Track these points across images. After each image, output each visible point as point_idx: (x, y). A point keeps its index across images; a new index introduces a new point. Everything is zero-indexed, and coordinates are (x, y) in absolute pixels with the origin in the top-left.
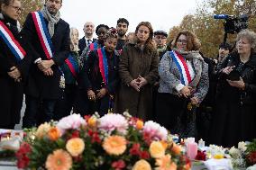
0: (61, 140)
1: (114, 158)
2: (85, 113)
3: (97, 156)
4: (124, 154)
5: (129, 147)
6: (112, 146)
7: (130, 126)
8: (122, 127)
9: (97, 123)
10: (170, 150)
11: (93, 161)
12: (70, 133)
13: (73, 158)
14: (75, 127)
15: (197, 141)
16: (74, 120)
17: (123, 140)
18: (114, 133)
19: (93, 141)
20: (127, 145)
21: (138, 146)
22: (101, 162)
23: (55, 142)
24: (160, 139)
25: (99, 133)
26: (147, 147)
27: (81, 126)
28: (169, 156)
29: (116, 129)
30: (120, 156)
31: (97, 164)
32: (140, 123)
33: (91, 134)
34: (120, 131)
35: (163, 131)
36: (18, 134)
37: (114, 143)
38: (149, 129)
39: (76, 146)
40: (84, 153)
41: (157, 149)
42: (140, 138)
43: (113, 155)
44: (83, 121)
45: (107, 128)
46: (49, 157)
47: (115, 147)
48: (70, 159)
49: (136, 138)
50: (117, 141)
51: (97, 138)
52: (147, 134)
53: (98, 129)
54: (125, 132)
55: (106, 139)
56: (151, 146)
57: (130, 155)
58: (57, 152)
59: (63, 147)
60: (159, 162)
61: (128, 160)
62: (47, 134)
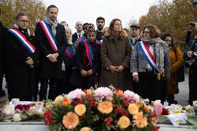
0: (71, 106)
1: (106, 116)
2: (84, 88)
3: (94, 115)
4: (112, 113)
5: (114, 109)
6: (104, 108)
7: (115, 95)
8: (109, 96)
9: (93, 94)
10: (142, 109)
11: (92, 118)
12: (76, 102)
13: (80, 117)
14: (79, 97)
15: (162, 103)
16: (77, 93)
17: (110, 104)
18: (104, 100)
19: (91, 105)
20: (113, 107)
21: (120, 107)
22: (98, 119)
23: (67, 108)
24: (135, 102)
25: (95, 100)
26: (126, 107)
27: (82, 97)
28: (142, 113)
29: (105, 97)
30: (109, 114)
31: (95, 120)
32: (121, 92)
33: (90, 101)
34: (108, 98)
35: (137, 97)
36: (40, 104)
37: (104, 106)
38: (127, 96)
39: (81, 109)
40: (86, 113)
41: (133, 109)
42: (121, 102)
43: (105, 114)
44: (83, 93)
45: (99, 96)
46: (65, 117)
47: (106, 108)
48: (78, 117)
49: (119, 103)
50: (107, 105)
51: (94, 104)
52: (126, 99)
53: (93, 98)
54: (111, 99)
55: (99, 104)
56: (129, 107)
57: (116, 113)
58: (69, 114)
59: (73, 111)
60: (135, 117)
61: (115, 116)
62: (61, 102)
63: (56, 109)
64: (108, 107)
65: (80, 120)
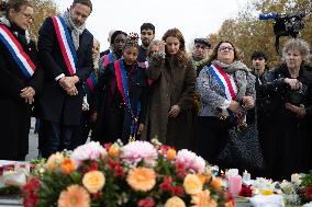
0: (76, 174)
1: (141, 195)
3: (119, 192)
4: (152, 190)
5: (158, 182)
6: (139, 181)
7: (160, 156)
8: (150, 157)
9: (120, 152)
10: (208, 185)
11: (115, 198)
12: (87, 165)
13: (92, 195)
14: (93, 157)
15: (241, 173)
16: (91, 149)
17: (151, 173)
18: (140, 164)
19: (115, 175)
20: (156, 179)
21: (169, 180)
22: (126, 200)
23: (69, 176)
24: (197, 172)
25: (123, 165)
26: (180, 181)
27: (100, 156)
28: (208, 192)
29: (143, 159)
30: (149, 192)
31: (120, 203)
32: (171, 151)
33: (113, 166)
34: (147, 161)
35: (200, 162)
37: (141, 177)
38: (182, 160)
39: (95, 181)
40: (104, 189)
41: (193, 184)
42: (172, 170)
43: (140, 191)
44: (103, 151)
45: (131, 158)
46: (63, 195)
47: (142, 181)
48: (87, 196)
49: (168, 171)
50: (144, 174)
51: (120, 171)
52: (181, 166)
53: (121, 159)
54: (154, 163)
55: (131, 172)
56: (186, 180)
57: (160, 191)
58: (72, 188)
59: (79, 182)
60: (195, 200)
61: (158, 197)
62: (59, 166)
63: (49, 178)
64: (147, 178)
65: (93, 202)
